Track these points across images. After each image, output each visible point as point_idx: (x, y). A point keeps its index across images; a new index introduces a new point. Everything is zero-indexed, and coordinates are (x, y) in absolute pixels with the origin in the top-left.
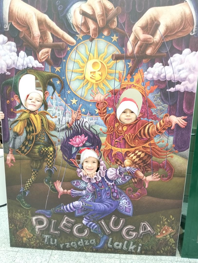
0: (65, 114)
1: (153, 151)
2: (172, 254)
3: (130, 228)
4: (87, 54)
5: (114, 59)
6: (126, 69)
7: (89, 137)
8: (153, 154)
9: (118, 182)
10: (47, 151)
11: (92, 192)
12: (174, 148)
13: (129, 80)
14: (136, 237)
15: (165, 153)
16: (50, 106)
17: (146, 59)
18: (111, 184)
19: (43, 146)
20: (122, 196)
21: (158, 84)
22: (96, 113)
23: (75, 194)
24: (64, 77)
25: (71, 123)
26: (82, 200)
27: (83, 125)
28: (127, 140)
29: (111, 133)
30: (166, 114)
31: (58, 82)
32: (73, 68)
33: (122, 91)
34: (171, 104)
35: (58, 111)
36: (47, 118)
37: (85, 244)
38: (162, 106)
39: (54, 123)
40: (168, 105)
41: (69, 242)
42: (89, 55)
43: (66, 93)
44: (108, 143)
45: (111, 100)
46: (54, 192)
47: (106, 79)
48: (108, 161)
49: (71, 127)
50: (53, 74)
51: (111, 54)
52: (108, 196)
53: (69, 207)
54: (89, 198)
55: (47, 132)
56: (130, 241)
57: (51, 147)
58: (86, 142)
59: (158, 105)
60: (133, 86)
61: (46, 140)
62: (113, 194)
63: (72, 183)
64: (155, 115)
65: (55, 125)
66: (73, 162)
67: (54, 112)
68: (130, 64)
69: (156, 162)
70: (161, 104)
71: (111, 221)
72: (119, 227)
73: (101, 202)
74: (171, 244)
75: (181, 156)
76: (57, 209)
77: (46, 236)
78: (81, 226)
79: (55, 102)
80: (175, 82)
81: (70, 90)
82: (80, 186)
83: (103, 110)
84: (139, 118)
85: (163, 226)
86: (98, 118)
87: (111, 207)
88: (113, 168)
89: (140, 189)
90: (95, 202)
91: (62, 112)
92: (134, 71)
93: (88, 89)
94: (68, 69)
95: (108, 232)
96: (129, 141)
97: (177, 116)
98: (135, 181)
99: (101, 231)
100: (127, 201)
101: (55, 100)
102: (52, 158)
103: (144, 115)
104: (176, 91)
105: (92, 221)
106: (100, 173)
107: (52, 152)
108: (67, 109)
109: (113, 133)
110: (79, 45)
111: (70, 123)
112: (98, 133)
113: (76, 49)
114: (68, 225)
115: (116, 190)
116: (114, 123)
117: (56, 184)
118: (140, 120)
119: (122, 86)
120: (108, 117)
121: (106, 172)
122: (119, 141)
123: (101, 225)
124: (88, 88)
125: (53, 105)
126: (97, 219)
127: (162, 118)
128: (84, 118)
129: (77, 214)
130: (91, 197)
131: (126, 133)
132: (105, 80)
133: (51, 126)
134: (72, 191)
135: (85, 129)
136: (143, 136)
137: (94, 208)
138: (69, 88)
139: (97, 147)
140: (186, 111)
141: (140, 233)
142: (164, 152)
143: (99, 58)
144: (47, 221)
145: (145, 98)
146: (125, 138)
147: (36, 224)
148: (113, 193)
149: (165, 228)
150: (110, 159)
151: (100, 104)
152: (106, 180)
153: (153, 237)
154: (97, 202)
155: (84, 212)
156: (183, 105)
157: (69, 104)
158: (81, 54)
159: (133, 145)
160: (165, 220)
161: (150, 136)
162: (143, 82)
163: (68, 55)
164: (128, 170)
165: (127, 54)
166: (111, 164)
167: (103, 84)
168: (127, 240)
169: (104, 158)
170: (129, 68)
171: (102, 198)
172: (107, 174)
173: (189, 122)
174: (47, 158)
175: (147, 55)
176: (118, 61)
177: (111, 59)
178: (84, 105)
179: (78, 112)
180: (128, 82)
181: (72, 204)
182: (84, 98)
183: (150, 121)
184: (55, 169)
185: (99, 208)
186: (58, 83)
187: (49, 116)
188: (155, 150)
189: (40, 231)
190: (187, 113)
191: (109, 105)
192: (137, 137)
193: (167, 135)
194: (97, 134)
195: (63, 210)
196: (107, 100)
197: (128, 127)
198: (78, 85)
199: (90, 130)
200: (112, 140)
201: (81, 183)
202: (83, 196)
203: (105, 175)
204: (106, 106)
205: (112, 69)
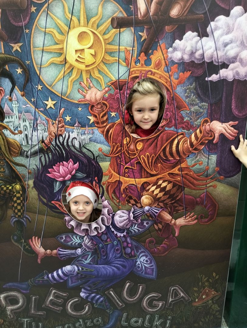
0: (37, 126)
1: (186, 180)
2: (216, 325)
3: (154, 296)
4: (67, 18)
5: (115, 27)
6: (137, 43)
7: (81, 163)
8: (185, 185)
9: (132, 231)
10: (10, 190)
11: (91, 250)
12: (219, 173)
13: (143, 63)
14: (163, 308)
15: (204, 182)
16: (9, 114)
17: (170, 25)
18: (122, 235)
19: (3, 183)
20: (140, 251)
21: (191, 68)
22: (91, 123)
23: (65, 255)
24: (28, 61)
25: (49, 141)
26: (77, 263)
27: (70, 144)
28: (144, 164)
29: (118, 155)
30: (206, 119)
31: (19, 71)
32: (44, 44)
33: (132, 82)
34: (213, 102)
35: (24, 122)
36: (4, 134)
37: (86, 326)
38: (199, 107)
39: (18, 144)
40: (207, 104)
41: (61, 325)
42: (71, 19)
43: (34, 90)
44: (113, 172)
45: (114, 98)
46: (29, 255)
47: (104, 61)
48: (114, 200)
49: (49, 148)
50: (8, 56)
51: (109, 18)
52: (118, 254)
53: (56, 276)
54: (88, 259)
55: (8, 159)
56: (155, 314)
57: (17, 184)
58: (76, 173)
59: (193, 105)
60: (150, 73)
61: (7, 172)
62: (126, 250)
63: (59, 239)
64: (187, 122)
65: (20, 147)
66: (57, 206)
67: (17, 123)
68: (144, 35)
69: (191, 197)
70: (197, 103)
71: (123, 290)
72: (138, 296)
73: (108, 262)
74: (215, 312)
75: (228, 185)
76: (37, 279)
77: (24, 320)
78: (78, 301)
79: (17, 106)
80: (219, 65)
81: (42, 83)
82: (71, 242)
83: (102, 117)
84: (162, 127)
85: (202, 289)
86: (94, 130)
87: (123, 269)
88: (122, 211)
89: (167, 238)
90: (97, 265)
91: (29, 123)
92: (151, 46)
93: (73, 81)
94: (34, 46)
95: (120, 306)
96: (148, 166)
97: (222, 122)
98: (159, 228)
99: (110, 306)
100: (147, 258)
101: (16, 103)
102: (21, 202)
103: (171, 121)
104: (220, 80)
105: (95, 291)
106: (103, 220)
107: (19, 193)
108: (39, 118)
109: (121, 154)
110: (51, 3)
111: (46, 141)
112: (96, 156)
113: (47, 10)
114: (58, 300)
115: (129, 243)
116: (122, 137)
117: (31, 242)
118: (164, 130)
119: (132, 74)
120: (111, 129)
121: (113, 217)
122: (131, 167)
123: (109, 296)
124: (73, 79)
125: (13, 112)
126: (102, 288)
127: (199, 126)
128: (71, 132)
129: (70, 284)
130: (90, 257)
131: (141, 153)
132: (102, 65)
133: (14, 149)
134: (59, 250)
135: (74, 150)
136: (169, 156)
137: (96, 274)
138: (40, 81)
139: (96, 178)
140: (237, 113)
141: (168, 302)
142: (202, 180)
143: (89, 24)
144: (23, 298)
145: (171, 94)
146: (141, 162)
147: (6, 304)
148: (124, 248)
149: (205, 291)
150: (118, 196)
151: (95, 106)
152: (113, 230)
153: (188, 305)
154: (100, 265)
155: (80, 280)
156: (231, 103)
157: (42, 109)
158: (56, 18)
159: (154, 171)
160: (206, 279)
161: (180, 156)
162: (167, 66)
163: (34, 21)
164: (148, 211)
165: (138, 17)
166: (120, 203)
167: (99, 71)
168: (150, 314)
169: (108, 196)
170: (143, 41)
171: (109, 258)
172: (115, 220)
173: (240, 130)
174: (13, 203)
175: (172, 18)
176: (123, 29)
177: (111, 26)
178: (68, 109)
179: (59, 121)
180: (141, 67)
181: (62, 270)
182: (67, 97)
183: (180, 131)
184: (27, 219)
185: (105, 272)
186: (18, 73)
187: (8, 131)
188: (188, 177)
189: (15, 314)
190: (238, 115)
191: (112, 109)
192: (160, 160)
193: (206, 153)
194: (94, 158)
195: (47, 280)
196: (107, 100)
197: (144, 143)
198: (55, 75)
199: (81, 152)
200: (119, 166)
201: (73, 238)
202: (79, 256)
203: (111, 223)
204: (106, 110)
205: (113, 43)
